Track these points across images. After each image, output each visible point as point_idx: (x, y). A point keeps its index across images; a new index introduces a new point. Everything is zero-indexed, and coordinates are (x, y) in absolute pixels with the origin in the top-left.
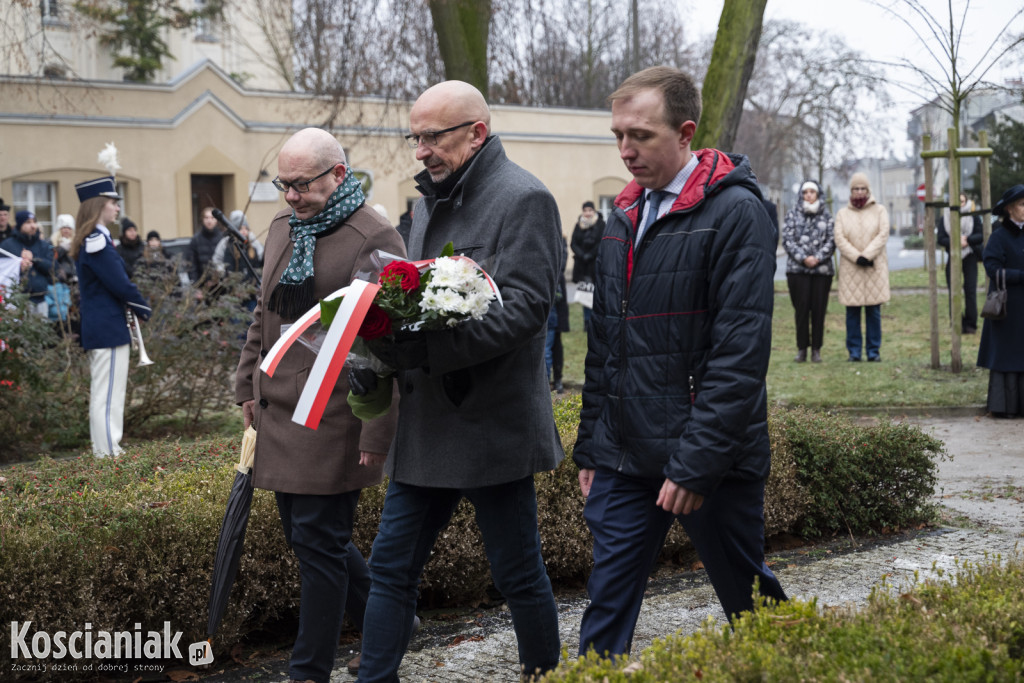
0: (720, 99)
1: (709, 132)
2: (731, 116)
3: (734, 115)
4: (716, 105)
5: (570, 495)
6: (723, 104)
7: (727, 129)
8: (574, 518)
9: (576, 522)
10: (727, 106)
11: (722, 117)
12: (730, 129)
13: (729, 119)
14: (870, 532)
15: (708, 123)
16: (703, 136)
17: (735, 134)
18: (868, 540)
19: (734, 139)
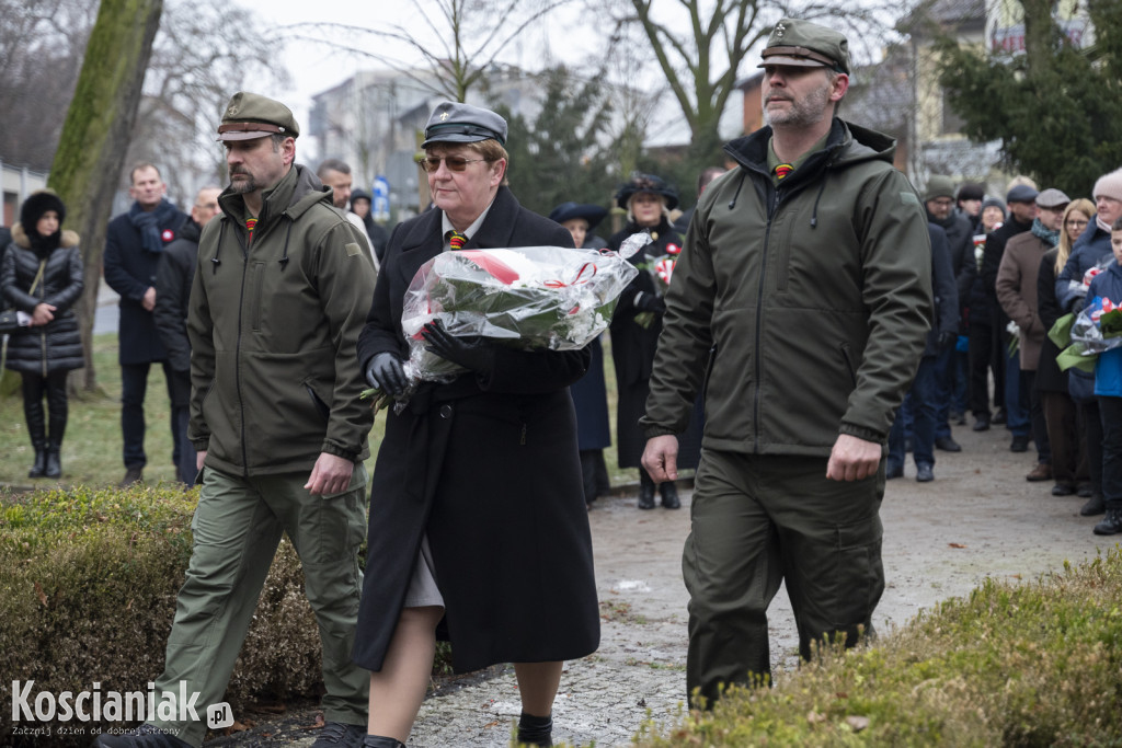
0: (112, 68)
1: (97, 115)
2: (128, 93)
3: (133, 92)
4: (107, 76)
5: (68, 635)
6: (117, 75)
7: (122, 112)
8: (74, 668)
9: (77, 673)
10: (123, 80)
11: (116, 95)
12: (127, 111)
13: (126, 98)
14: (446, 669)
15: (95, 102)
16: (88, 120)
17: (134, 119)
18: (446, 680)
19: (133, 126)
